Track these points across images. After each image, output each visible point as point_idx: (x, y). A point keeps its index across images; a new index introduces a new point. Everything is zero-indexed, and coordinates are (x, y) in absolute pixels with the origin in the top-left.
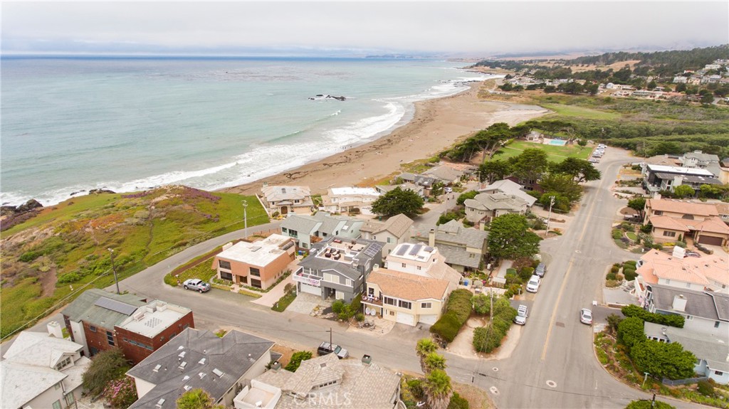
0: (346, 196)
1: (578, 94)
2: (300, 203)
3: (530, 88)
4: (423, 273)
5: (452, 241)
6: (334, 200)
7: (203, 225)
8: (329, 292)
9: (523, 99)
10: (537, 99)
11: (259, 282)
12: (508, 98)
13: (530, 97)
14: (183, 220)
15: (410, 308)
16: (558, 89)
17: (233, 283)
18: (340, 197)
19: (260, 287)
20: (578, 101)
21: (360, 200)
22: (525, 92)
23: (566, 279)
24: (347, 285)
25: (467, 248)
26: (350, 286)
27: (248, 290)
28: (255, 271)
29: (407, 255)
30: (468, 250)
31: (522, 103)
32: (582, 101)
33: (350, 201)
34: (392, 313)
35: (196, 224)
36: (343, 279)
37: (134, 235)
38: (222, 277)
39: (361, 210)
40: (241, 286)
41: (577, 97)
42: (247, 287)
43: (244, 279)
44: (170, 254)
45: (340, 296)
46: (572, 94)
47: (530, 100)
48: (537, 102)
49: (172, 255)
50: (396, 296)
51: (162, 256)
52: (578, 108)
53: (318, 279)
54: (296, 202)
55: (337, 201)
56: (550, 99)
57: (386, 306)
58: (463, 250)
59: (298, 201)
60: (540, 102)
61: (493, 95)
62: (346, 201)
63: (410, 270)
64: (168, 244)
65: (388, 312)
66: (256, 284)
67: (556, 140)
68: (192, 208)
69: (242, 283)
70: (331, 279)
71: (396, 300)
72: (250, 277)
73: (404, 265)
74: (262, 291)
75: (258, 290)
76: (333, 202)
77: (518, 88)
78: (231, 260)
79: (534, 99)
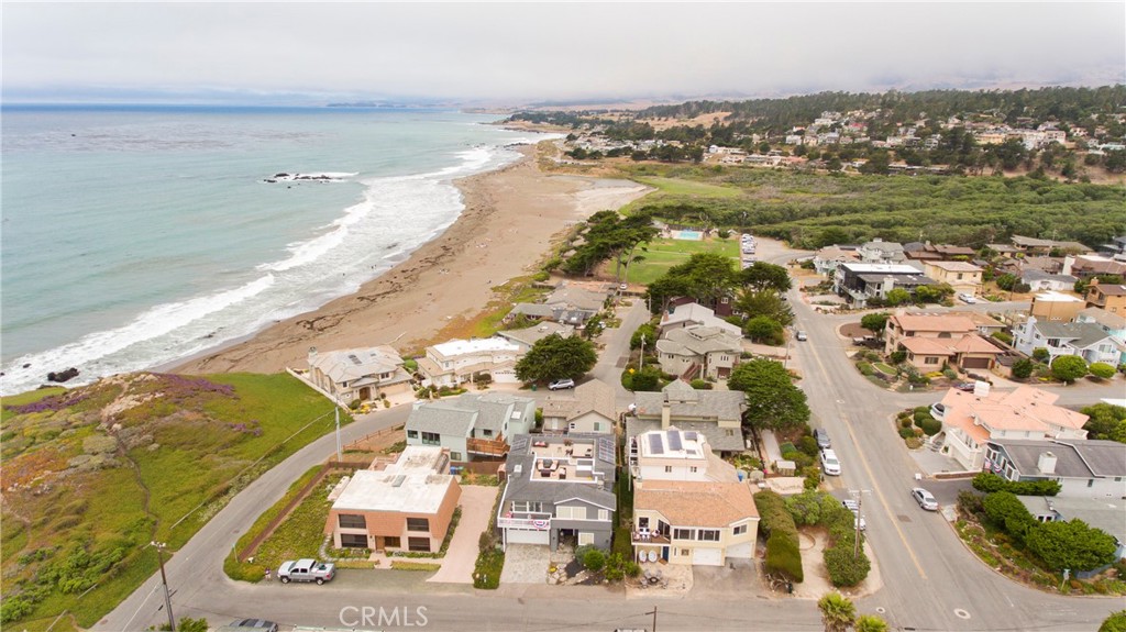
0: (465, 355)
1: (677, 162)
2: (390, 378)
3: (613, 154)
4: (700, 476)
5: (695, 414)
6: (447, 366)
7: (239, 448)
8: (567, 535)
9: (606, 170)
10: (626, 170)
11: (427, 540)
12: (585, 170)
13: (616, 168)
14: (194, 444)
16: (650, 155)
17: (370, 551)
18: (455, 359)
19: (428, 549)
20: (682, 171)
21: (488, 359)
22: (607, 159)
23: (858, 446)
24: (600, 520)
25: (720, 423)
26: (606, 520)
27: (405, 559)
28: (417, 523)
29: (668, 453)
30: (721, 424)
31: (606, 176)
32: (687, 171)
33: (473, 364)
34: (685, 552)
35: (225, 446)
36: (592, 511)
37: (104, 492)
38: (344, 545)
39: (495, 377)
40: (389, 554)
41: (678, 166)
42: (402, 554)
43: (392, 541)
44: (206, 518)
45: (585, 539)
46: (670, 161)
47: (615, 171)
48: (627, 174)
49: (210, 518)
50: (695, 524)
51: (191, 524)
52: (684, 182)
53: (547, 517)
54: (383, 377)
55: (451, 366)
56: (643, 169)
57: (676, 544)
58: (712, 426)
59: (387, 376)
60: (632, 175)
61: (562, 165)
62: (467, 364)
64: (194, 498)
65: (679, 552)
66: (419, 546)
67: (685, 232)
68: (199, 416)
69: (388, 549)
70: (569, 514)
71: (693, 531)
72: (406, 535)
74: (434, 556)
75: (427, 556)
76: (445, 369)
77: (595, 155)
78: (367, 511)
79: (622, 170)
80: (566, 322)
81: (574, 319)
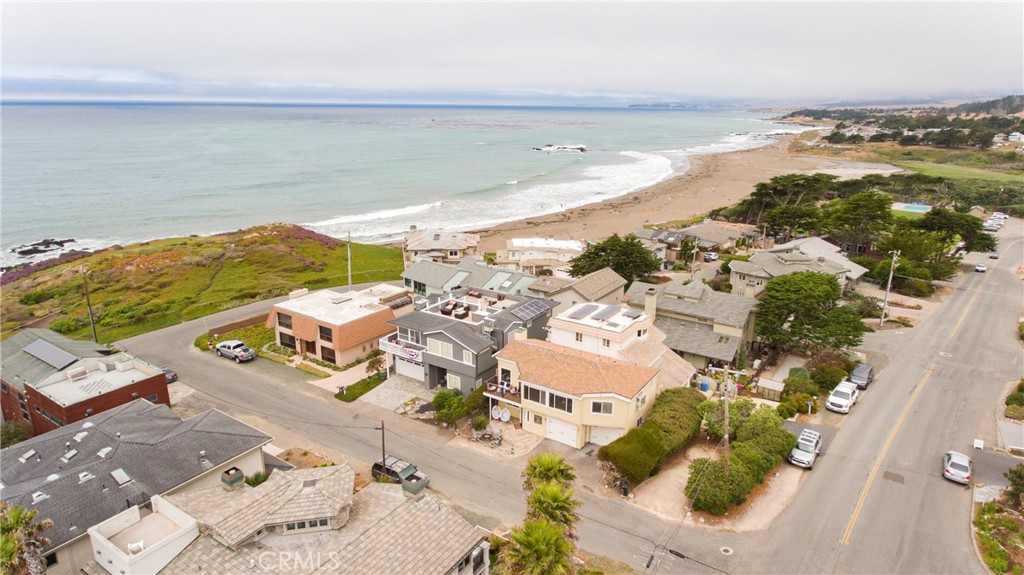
0: (532, 248)
1: (957, 148)
2: (458, 256)
3: (874, 139)
4: (612, 352)
5: (688, 312)
6: (513, 255)
7: (297, 274)
8: (438, 374)
9: (863, 154)
10: (887, 154)
11: (332, 352)
12: (837, 153)
13: (875, 152)
14: (267, 264)
15: (570, 410)
16: (922, 140)
17: (295, 353)
18: (522, 250)
19: (334, 361)
20: (958, 157)
21: (554, 256)
22: (867, 144)
23: (914, 397)
24: (465, 362)
25: (715, 326)
26: (470, 364)
27: (314, 365)
28: (326, 332)
29: (587, 320)
30: (717, 329)
31: (861, 159)
32: (965, 157)
33: (538, 258)
34: (538, 419)
35: (285, 270)
36: (458, 351)
37: (187, 279)
39: (555, 272)
40: (305, 358)
41: (957, 152)
42: (316, 361)
43: (310, 346)
44: (225, 307)
45: (453, 382)
46: (948, 147)
47: (872, 155)
48: (887, 158)
49: (228, 309)
50: (546, 385)
51: (213, 308)
52: (958, 167)
53: (420, 349)
54: (451, 254)
55: (517, 257)
56: (909, 154)
57: (527, 404)
58: (706, 329)
59: (456, 254)
60: (892, 158)
61: (812, 148)
62: (531, 257)
63: (591, 346)
64: (228, 294)
65: (532, 418)
66: (329, 356)
68: (288, 250)
69: (308, 354)
70: (440, 350)
71: (544, 393)
72: (320, 343)
73: (579, 337)
74: (336, 369)
75: (329, 367)
76: (511, 258)
77: (856, 139)
78: (293, 313)
79: (881, 154)
80: (661, 241)
81: (671, 239)
